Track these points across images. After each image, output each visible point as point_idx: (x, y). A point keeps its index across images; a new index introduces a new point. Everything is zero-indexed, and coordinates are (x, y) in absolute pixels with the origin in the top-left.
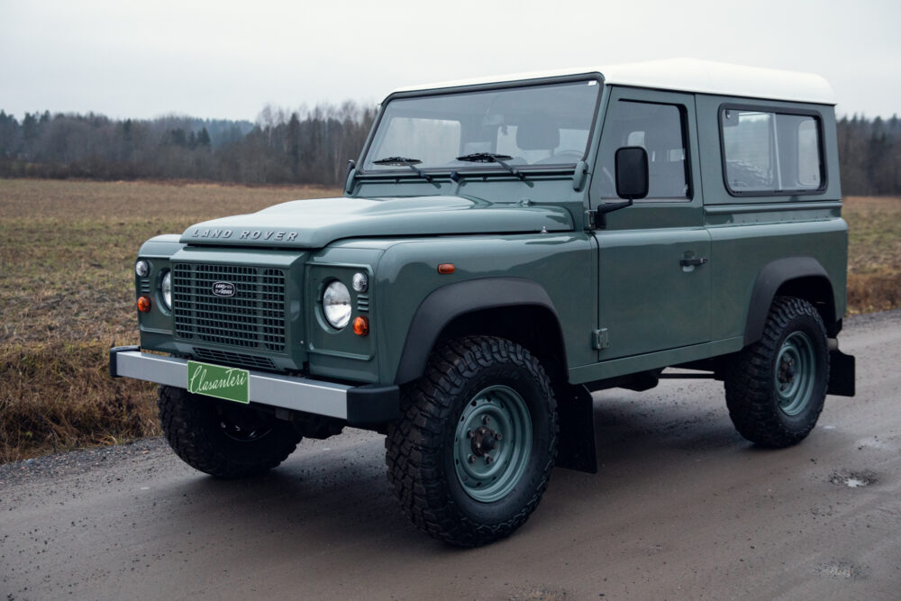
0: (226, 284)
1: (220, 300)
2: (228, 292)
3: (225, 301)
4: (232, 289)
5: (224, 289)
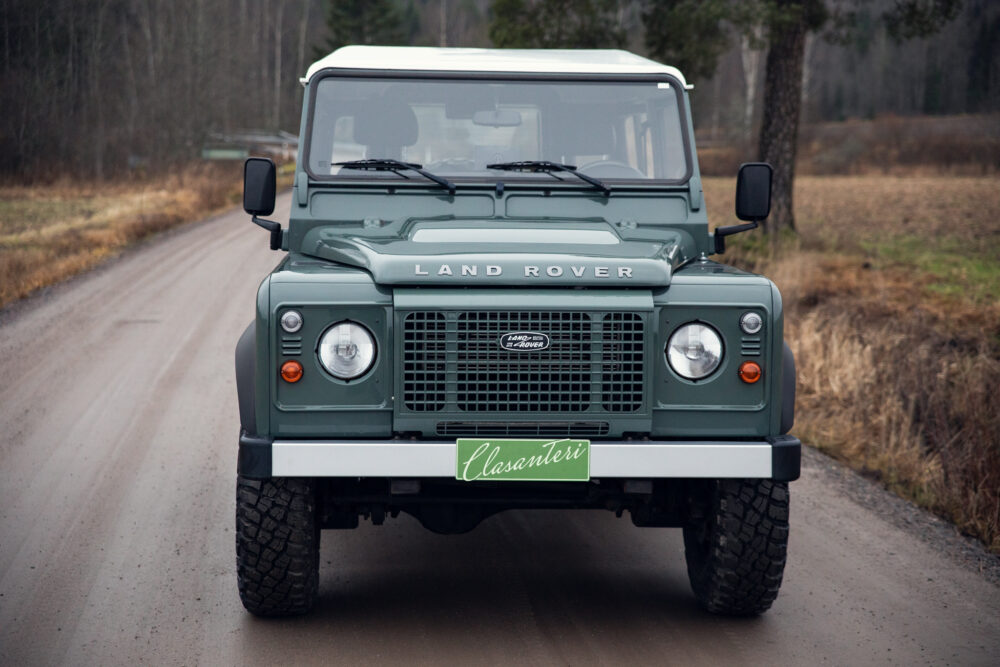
0: (529, 335)
2: (532, 345)
3: (534, 356)
4: (545, 341)
5: (525, 342)
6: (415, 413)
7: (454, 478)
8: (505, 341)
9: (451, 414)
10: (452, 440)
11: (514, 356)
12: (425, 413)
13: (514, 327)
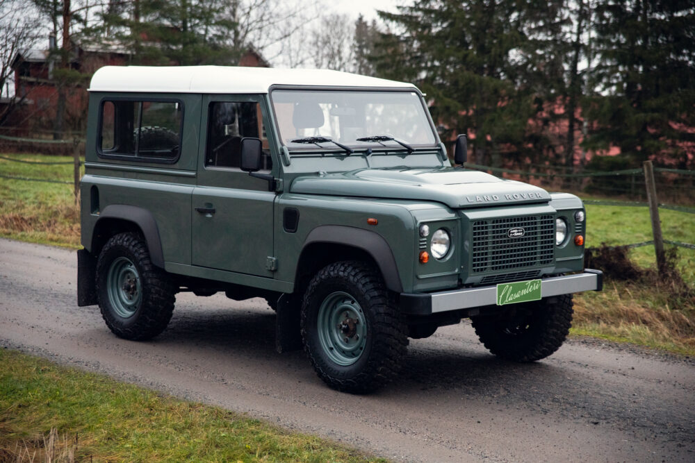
0: (518, 229)
1: (515, 240)
2: (519, 234)
3: (519, 240)
4: (523, 232)
5: (516, 232)
6: (477, 273)
7: (495, 305)
8: (510, 233)
9: (490, 273)
10: (494, 284)
11: (512, 240)
12: (480, 273)
13: (512, 226)
